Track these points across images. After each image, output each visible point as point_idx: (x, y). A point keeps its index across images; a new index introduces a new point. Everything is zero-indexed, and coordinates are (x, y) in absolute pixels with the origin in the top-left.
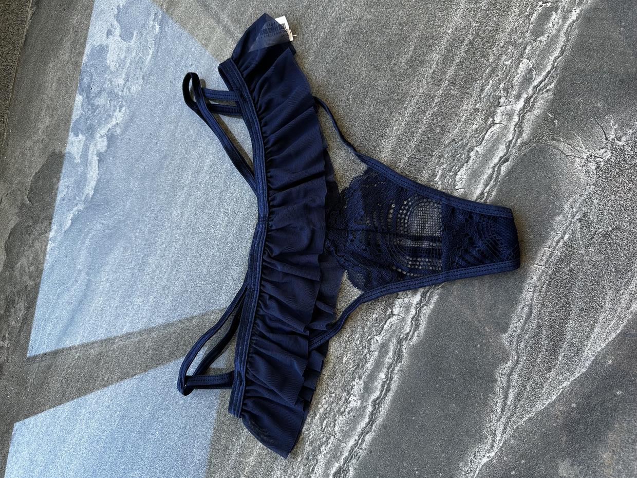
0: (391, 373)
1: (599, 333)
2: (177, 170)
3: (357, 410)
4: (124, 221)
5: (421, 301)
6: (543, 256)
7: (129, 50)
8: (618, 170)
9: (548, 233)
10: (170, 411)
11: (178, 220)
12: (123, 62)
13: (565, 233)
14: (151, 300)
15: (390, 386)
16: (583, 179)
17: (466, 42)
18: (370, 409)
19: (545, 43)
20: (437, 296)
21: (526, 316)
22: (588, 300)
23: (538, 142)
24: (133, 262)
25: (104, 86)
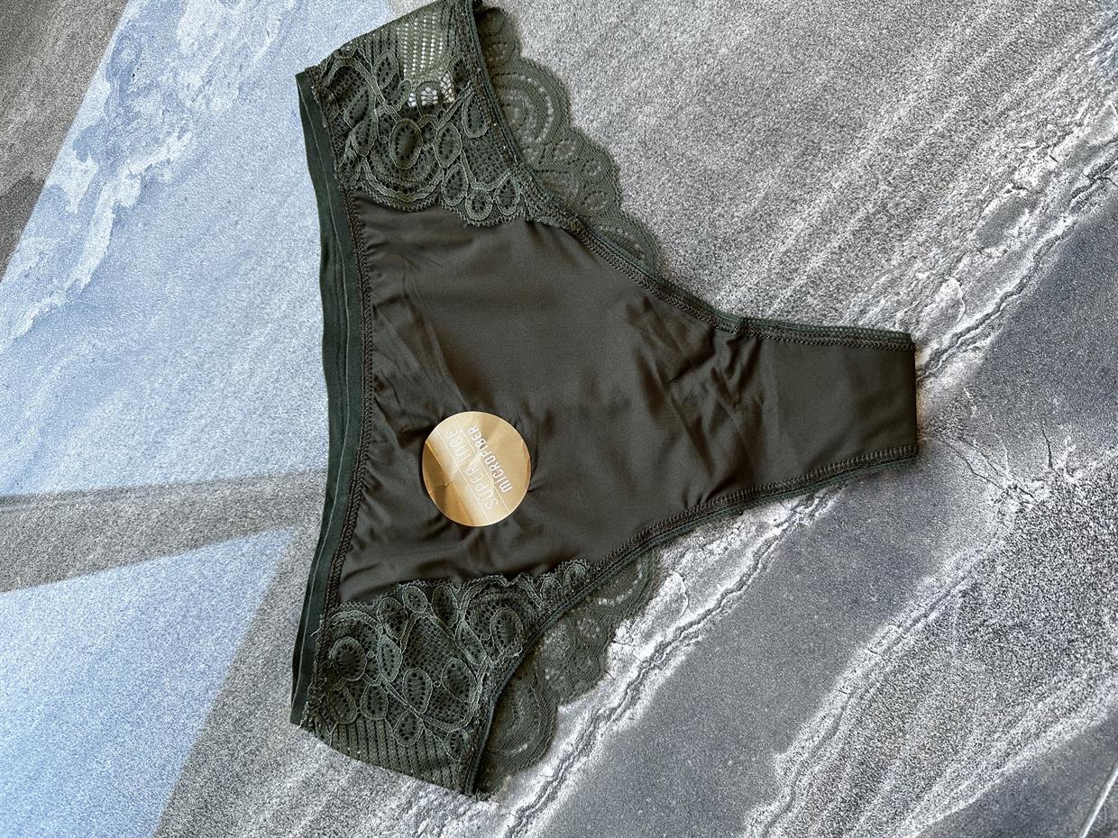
0: (565, 770)
1: (939, 795)
2: (262, 286)
3: (487, 818)
4: (138, 354)
5: (652, 658)
6: (883, 638)
7: (225, 23)
8: (1052, 526)
9: (903, 600)
10: (143, 729)
11: (241, 382)
12: (209, 43)
13: (932, 608)
14: (154, 516)
15: (557, 793)
16: (991, 524)
17: (861, 214)
18: (511, 821)
19: (996, 260)
20: (684, 657)
21: (826, 734)
22: (938, 734)
23: (934, 436)
24: (137, 436)
25: (159, 79)
